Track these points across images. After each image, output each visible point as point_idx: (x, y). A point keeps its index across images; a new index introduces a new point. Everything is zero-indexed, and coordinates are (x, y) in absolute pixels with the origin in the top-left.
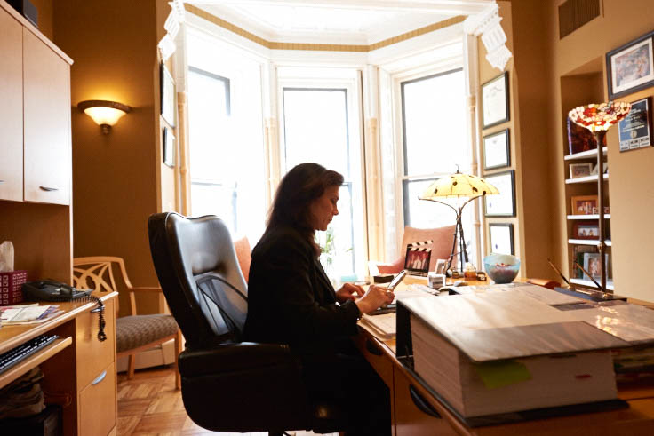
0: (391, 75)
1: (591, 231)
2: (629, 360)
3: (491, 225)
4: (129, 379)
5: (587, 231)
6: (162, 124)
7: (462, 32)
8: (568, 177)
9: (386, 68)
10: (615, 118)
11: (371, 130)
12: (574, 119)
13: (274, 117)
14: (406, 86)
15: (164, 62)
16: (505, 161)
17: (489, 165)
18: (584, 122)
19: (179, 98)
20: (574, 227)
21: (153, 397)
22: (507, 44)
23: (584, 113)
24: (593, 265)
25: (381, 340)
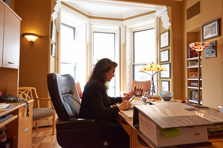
0: (130, 29)
1: (195, 84)
2: (212, 129)
3: (162, 81)
4: (36, 130)
5: (194, 84)
6: (52, 42)
7: (154, 16)
8: (188, 66)
9: (129, 27)
10: (204, 47)
11: (123, 47)
12: (191, 47)
13: (90, 41)
14: (135, 33)
15: (53, 21)
16: (167, 60)
17: (162, 61)
18: (194, 48)
19: (58, 34)
20: (190, 82)
21: (44, 137)
22: (169, 21)
23: (194, 45)
24: (196, 95)
25: (127, 119)
